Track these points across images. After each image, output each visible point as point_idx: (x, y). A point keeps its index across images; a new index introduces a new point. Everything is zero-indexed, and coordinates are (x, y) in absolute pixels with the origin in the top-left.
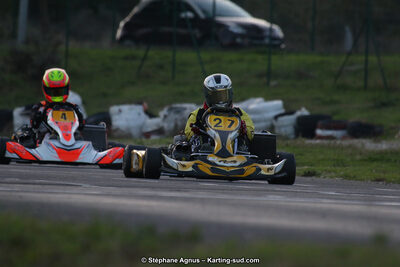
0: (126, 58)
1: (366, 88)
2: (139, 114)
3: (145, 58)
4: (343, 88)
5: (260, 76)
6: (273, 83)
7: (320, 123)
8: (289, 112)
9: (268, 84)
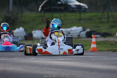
0: (39, 16)
1: (108, 22)
2: (41, 33)
3: (44, 16)
4: (102, 22)
5: (78, 20)
6: (82, 22)
7: (93, 33)
8: (84, 30)
9: (80, 22)
